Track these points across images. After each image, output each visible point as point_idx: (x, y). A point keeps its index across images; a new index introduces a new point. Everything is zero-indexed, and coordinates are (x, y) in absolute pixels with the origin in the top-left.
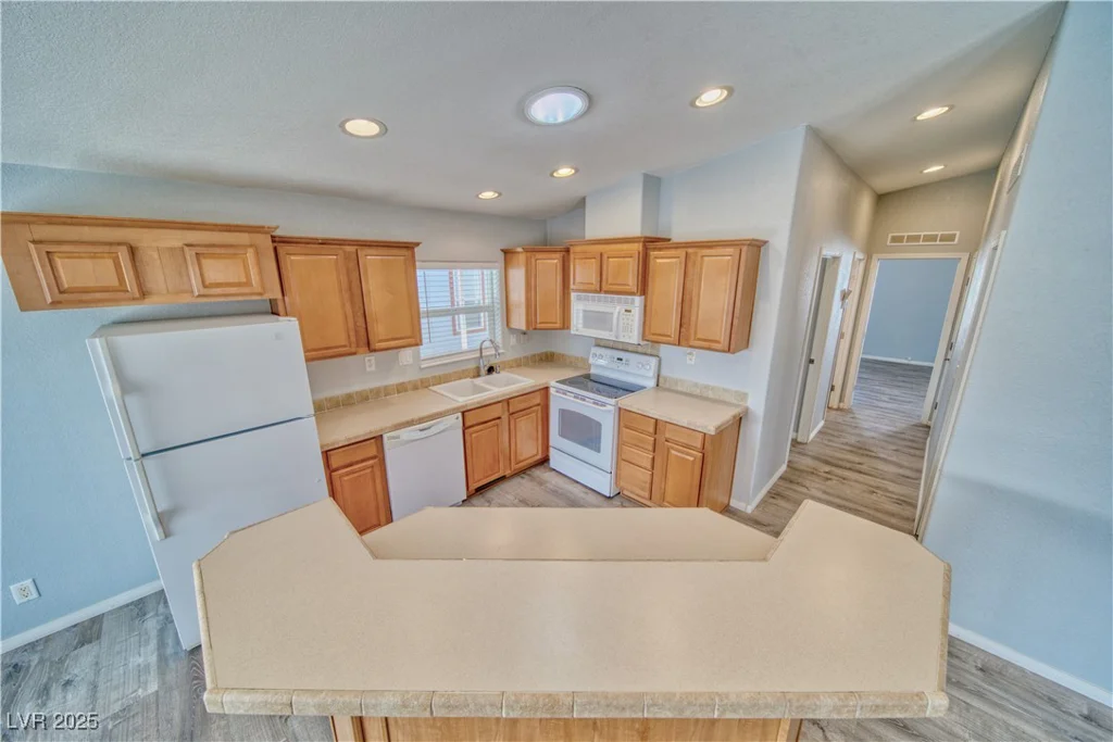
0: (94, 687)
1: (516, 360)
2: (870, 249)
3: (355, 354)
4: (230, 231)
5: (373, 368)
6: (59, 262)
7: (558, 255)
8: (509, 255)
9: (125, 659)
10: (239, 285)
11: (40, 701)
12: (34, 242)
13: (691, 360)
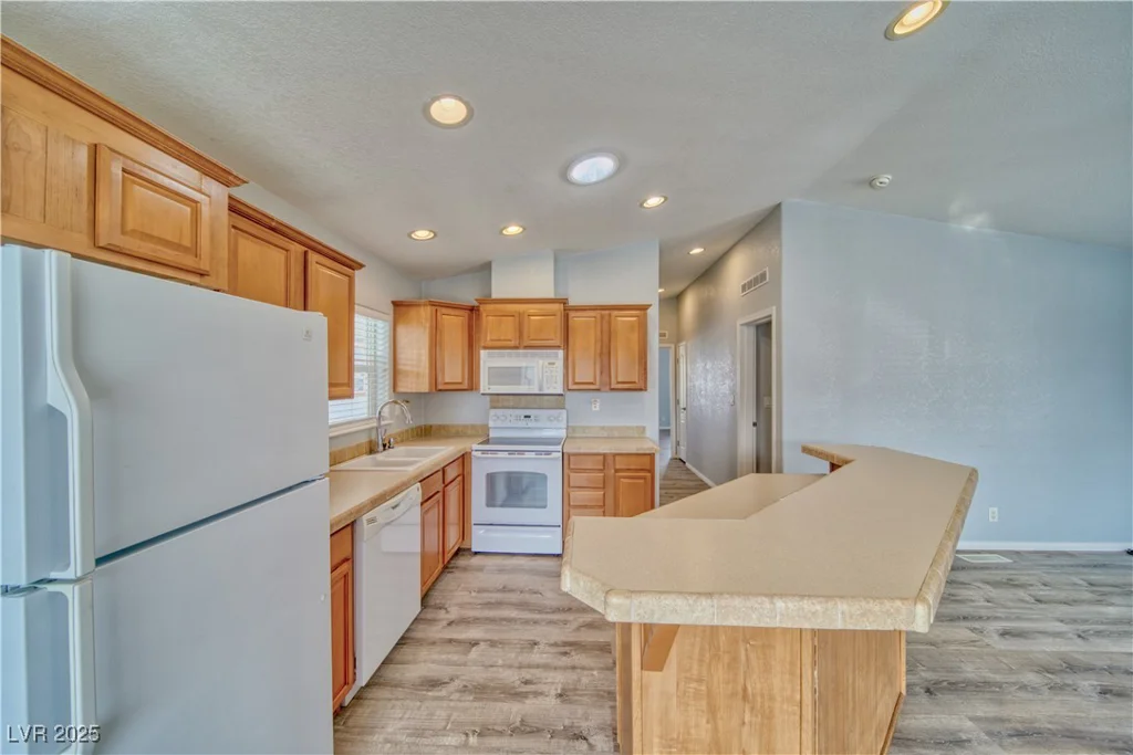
7: (464, 313)
8: (401, 308)
13: (596, 407)
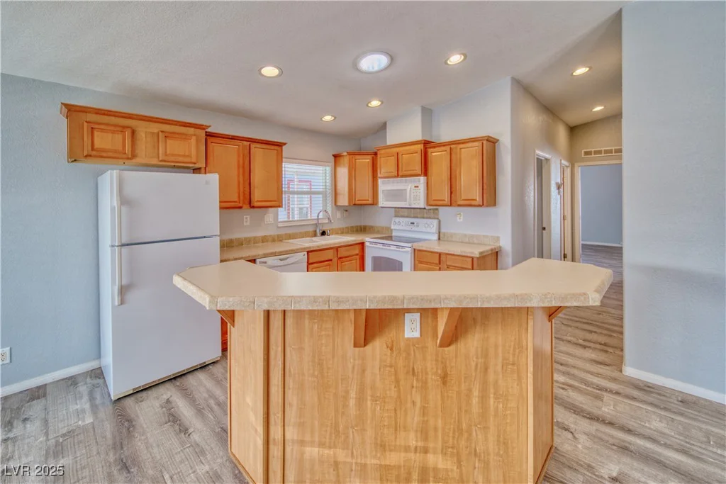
0: (46, 422)
1: (340, 229)
2: (572, 159)
3: (241, 208)
4: (184, 126)
5: (248, 223)
6: (96, 133)
7: (370, 157)
8: (338, 158)
9: (66, 407)
10: (184, 156)
11: (6, 429)
12: (86, 122)
13: (460, 219)
